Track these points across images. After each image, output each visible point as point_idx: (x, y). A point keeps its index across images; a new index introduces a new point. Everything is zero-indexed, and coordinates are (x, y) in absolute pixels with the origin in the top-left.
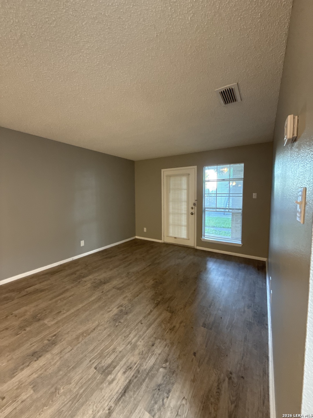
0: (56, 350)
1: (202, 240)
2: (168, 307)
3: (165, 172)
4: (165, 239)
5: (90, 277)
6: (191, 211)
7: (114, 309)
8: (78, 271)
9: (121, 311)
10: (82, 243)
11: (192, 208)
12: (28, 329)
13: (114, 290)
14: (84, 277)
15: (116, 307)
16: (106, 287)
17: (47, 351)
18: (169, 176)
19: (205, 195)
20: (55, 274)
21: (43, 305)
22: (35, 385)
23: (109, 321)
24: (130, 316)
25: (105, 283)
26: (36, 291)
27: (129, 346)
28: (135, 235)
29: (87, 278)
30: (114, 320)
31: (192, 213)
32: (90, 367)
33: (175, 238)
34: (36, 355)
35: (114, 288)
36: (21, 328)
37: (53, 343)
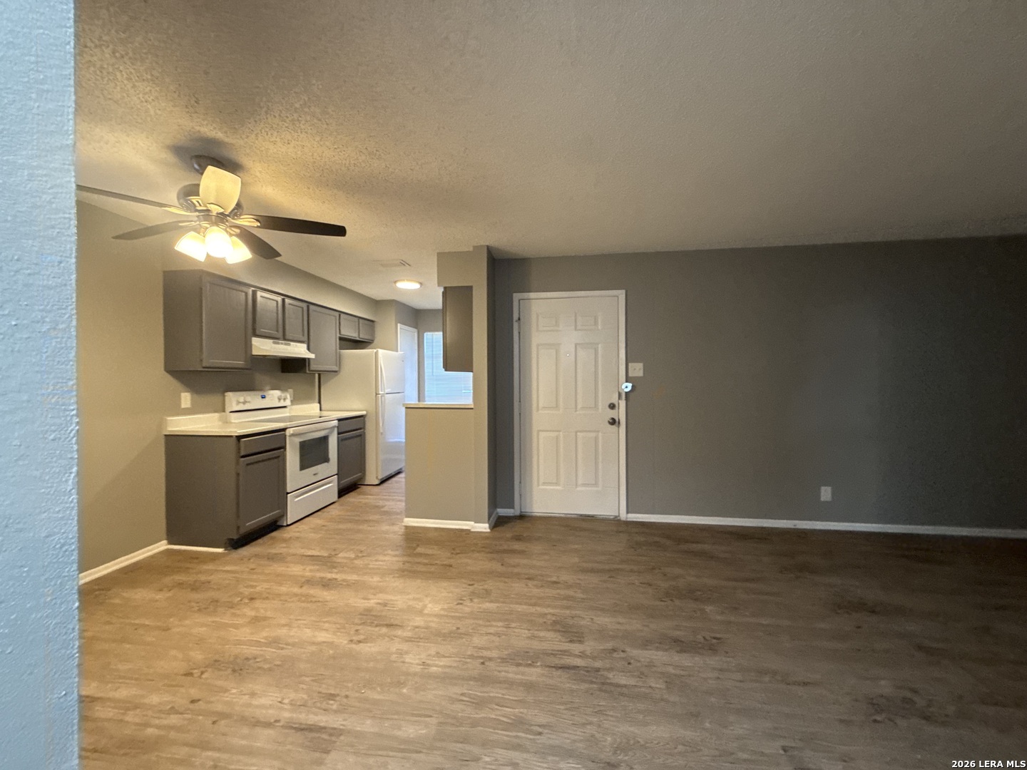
0: (713, 661)
9: (906, 702)
10: (826, 494)
12: (677, 602)
21: (710, 580)
22: (670, 681)
24: (932, 729)
26: (704, 554)
32: (774, 738)
34: (680, 645)
36: (667, 594)
37: (711, 647)
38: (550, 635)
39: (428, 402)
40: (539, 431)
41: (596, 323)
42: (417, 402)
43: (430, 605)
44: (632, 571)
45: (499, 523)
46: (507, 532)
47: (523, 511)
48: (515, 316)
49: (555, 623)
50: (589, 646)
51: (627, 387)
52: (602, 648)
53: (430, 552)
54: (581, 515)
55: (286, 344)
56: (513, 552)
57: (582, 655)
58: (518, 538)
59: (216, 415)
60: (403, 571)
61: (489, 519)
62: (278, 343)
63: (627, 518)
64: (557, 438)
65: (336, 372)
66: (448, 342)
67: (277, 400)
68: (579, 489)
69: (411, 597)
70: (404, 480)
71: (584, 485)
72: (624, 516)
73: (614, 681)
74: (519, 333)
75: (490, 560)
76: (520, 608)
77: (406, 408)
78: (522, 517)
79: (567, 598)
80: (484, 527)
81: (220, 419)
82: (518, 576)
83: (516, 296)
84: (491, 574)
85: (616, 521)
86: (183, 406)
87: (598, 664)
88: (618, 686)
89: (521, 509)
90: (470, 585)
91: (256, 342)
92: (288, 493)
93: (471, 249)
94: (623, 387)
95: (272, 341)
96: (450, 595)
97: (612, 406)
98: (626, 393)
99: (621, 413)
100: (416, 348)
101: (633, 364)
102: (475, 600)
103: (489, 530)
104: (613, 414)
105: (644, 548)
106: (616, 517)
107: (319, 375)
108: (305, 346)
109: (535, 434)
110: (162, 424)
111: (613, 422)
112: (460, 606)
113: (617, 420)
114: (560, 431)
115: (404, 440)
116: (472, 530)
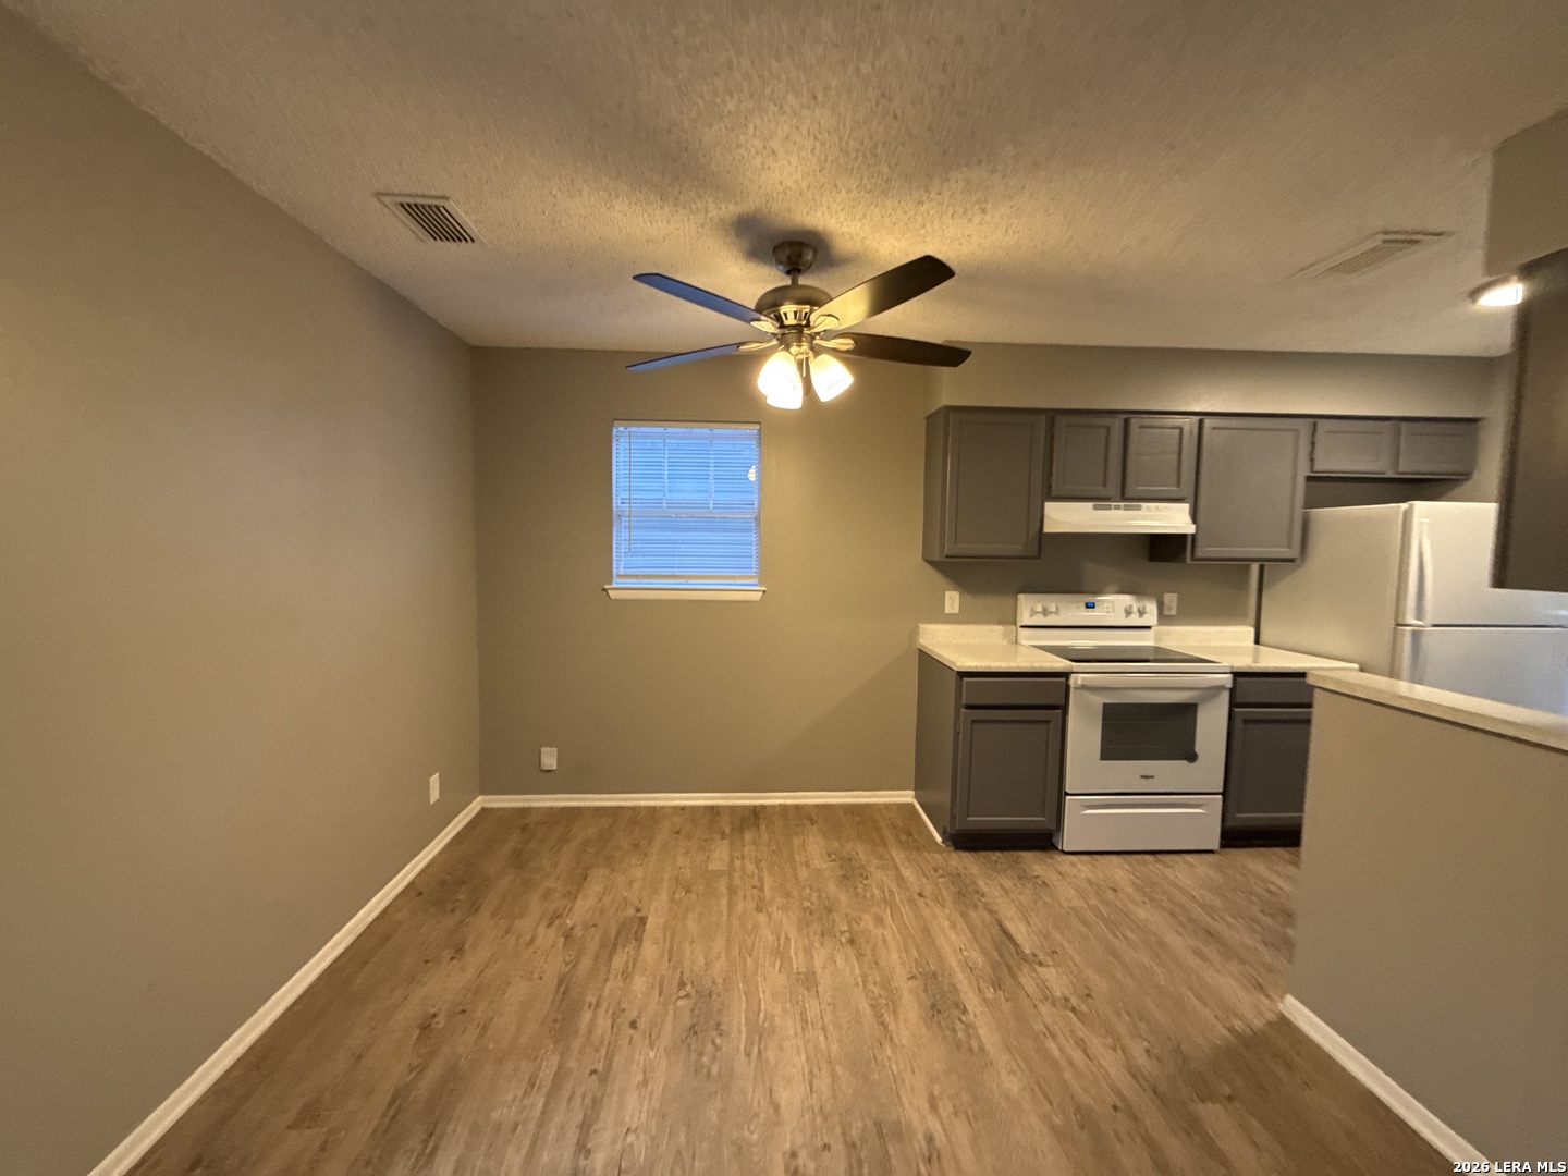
55: (1126, 508)
59: (999, 629)
62: (1109, 508)
65: (1291, 560)
67: (1123, 614)
81: (1005, 635)
86: (948, 610)
91: (1051, 509)
92: (1067, 794)
95: (1090, 505)
107: (1262, 568)
108: (1185, 508)
110: (914, 633)
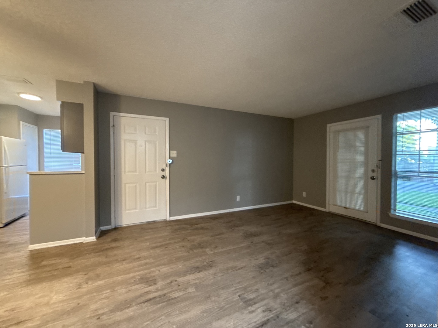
0: (212, 271)
1: (391, 215)
2: (323, 276)
3: (331, 128)
4: (330, 208)
5: (242, 228)
6: (371, 174)
7: (261, 259)
8: (232, 221)
9: (267, 263)
10: (238, 198)
11: (373, 171)
12: (195, 251)
13: (263, 244)
14: (237, 227)
15: (263, 258)
16: (256, 239)
17: (206, 270)
18: (338, 132)
19: (396, 153)
20: (215, 219)
21: (206, 239)
22: (197, 287)
23: (255, 266)
24: (275, 270)
25: (255, 236)
26: (202, 228)
27: (271, 294)
28: (292, 200)
29: (240, 228)
30: (260, 267)
31: (373, 177)
32: (235, 294)
33: (345, 208)
34: (198, 269)
35: (263, 242)
36: (191, 249)
37: (210, 266)
38: (138, 286)
39: (47, 171)
40: (125, 184)
41: (155, 132)
42: (38, 171)
43: (55, 297)
44: (175, 243)
45: (101, 235)
46: (108, 238)
47: (116, 225)
48: (111, 124)
49: (141, 279)
50: (160, 284)
51: (169, 161)
52: (165, 283)
53: (53, 262)
54: (148, 222)
56: (113, 248)
57: (157, 290)
58: (115, 240)
60: (29, 281)
61: (96, 233)
63: (170, 219)
64: (136, 186)
66: (65, 134)
68: (148, 209)
69: (37, 296)
70: (28, 221)
71: (149, 207)
72: (168, 218)
73: (173, 297)
74: (114, 133)
75: (99, 256)
76: (119, 278)
77: (30, 175)
78: (116, 229)
79: (146, 264)
80: (93, 239)
82: (117, 261)
83: (112, 114)
84: (100, 264)
85: (165, 221)
87: (165, 292)
88: (175, 298)
89: (115, 224)
90: (85, 275)
93: (82, 82)
94: (168, 161)
96: (71, 285)
97: (163, 170)
98: (169, 164)
99: (167, 173)
100: (37, 138)
101: (173, 151)
102: (90, 283)
103: (96, 240)
104: (163, 173)
105: (178, 231)
106: (165, 220)
109: (123, 185)
111: (163, 177)
112: (79, 290)
113: (165, 176)
114: (137, 183)
115: (28, 196)
116: (84, 242)
